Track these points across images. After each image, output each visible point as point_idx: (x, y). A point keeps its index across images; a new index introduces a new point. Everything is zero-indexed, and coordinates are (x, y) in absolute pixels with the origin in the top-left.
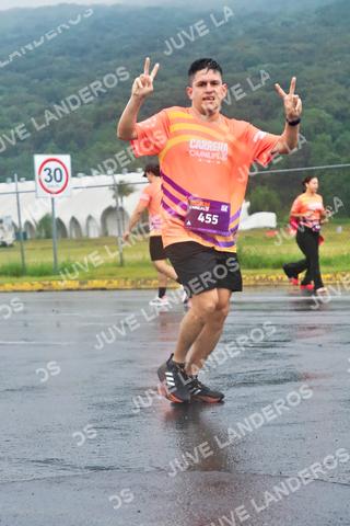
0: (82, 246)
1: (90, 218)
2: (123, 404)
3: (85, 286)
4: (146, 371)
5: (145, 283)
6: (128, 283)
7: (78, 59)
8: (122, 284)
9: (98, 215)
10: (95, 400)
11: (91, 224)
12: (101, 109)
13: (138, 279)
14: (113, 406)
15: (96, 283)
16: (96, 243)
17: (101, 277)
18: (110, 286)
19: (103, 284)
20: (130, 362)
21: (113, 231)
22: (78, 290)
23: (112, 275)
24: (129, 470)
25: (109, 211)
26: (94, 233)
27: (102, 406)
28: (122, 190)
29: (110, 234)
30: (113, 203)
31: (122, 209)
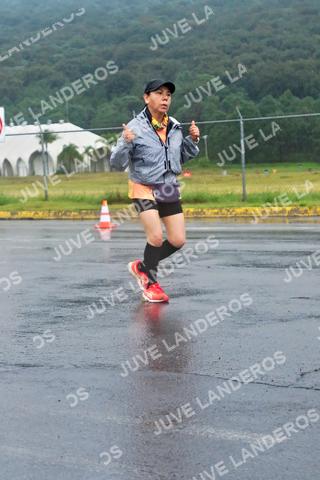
0: (13, 183)
1: (20, 160)
2: (46, 314)
3: (16, 216)
4: (66, 286)
5: (65, 214)
6: (51, 214)
7: (10, 28)
8: (46, 215)
9: (26, 158)
10: (24, 310)
11: (21, 165)
12: (30, 70)
13: (60, 211)
14: (38, 315)
15: (25, 214)
16: (26, 181)
17: (29, 209)
18: (37, 216)
19: (30, 214)
20: (52, 278)
21: (39, 171)
22: (10, 219)
23: (37, 207)
24: (52, 367)
25: (36, 155)
26: (23, 173)
27: (28, 315)
28: (47, 137)
29: (37, 173)
30: (39, 148)
31: (46, 153)
